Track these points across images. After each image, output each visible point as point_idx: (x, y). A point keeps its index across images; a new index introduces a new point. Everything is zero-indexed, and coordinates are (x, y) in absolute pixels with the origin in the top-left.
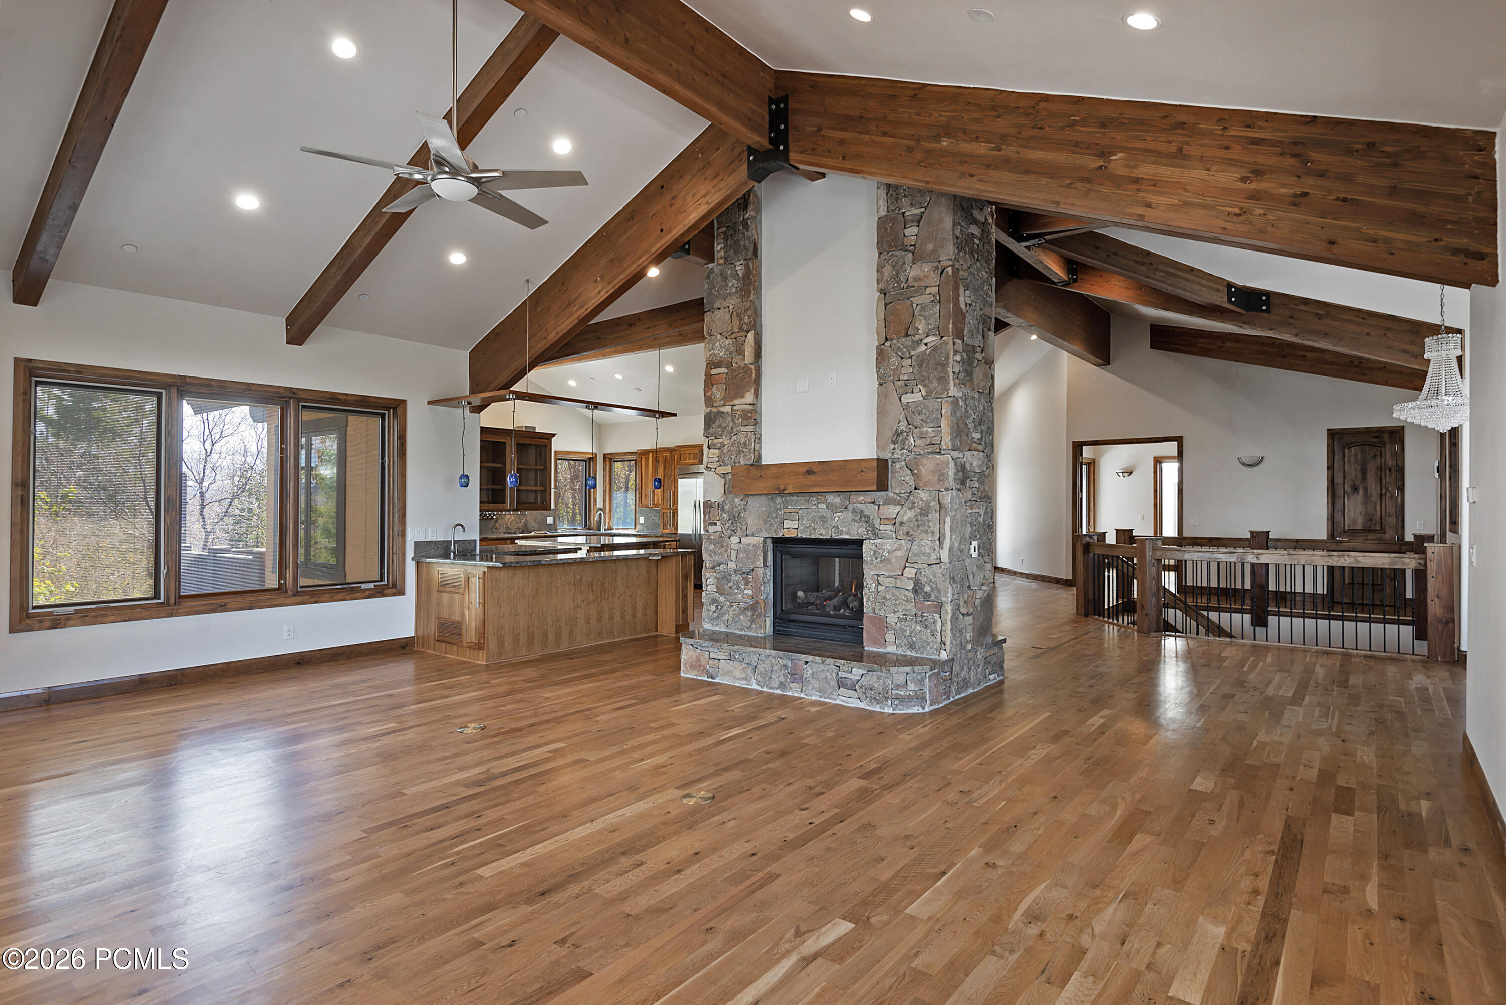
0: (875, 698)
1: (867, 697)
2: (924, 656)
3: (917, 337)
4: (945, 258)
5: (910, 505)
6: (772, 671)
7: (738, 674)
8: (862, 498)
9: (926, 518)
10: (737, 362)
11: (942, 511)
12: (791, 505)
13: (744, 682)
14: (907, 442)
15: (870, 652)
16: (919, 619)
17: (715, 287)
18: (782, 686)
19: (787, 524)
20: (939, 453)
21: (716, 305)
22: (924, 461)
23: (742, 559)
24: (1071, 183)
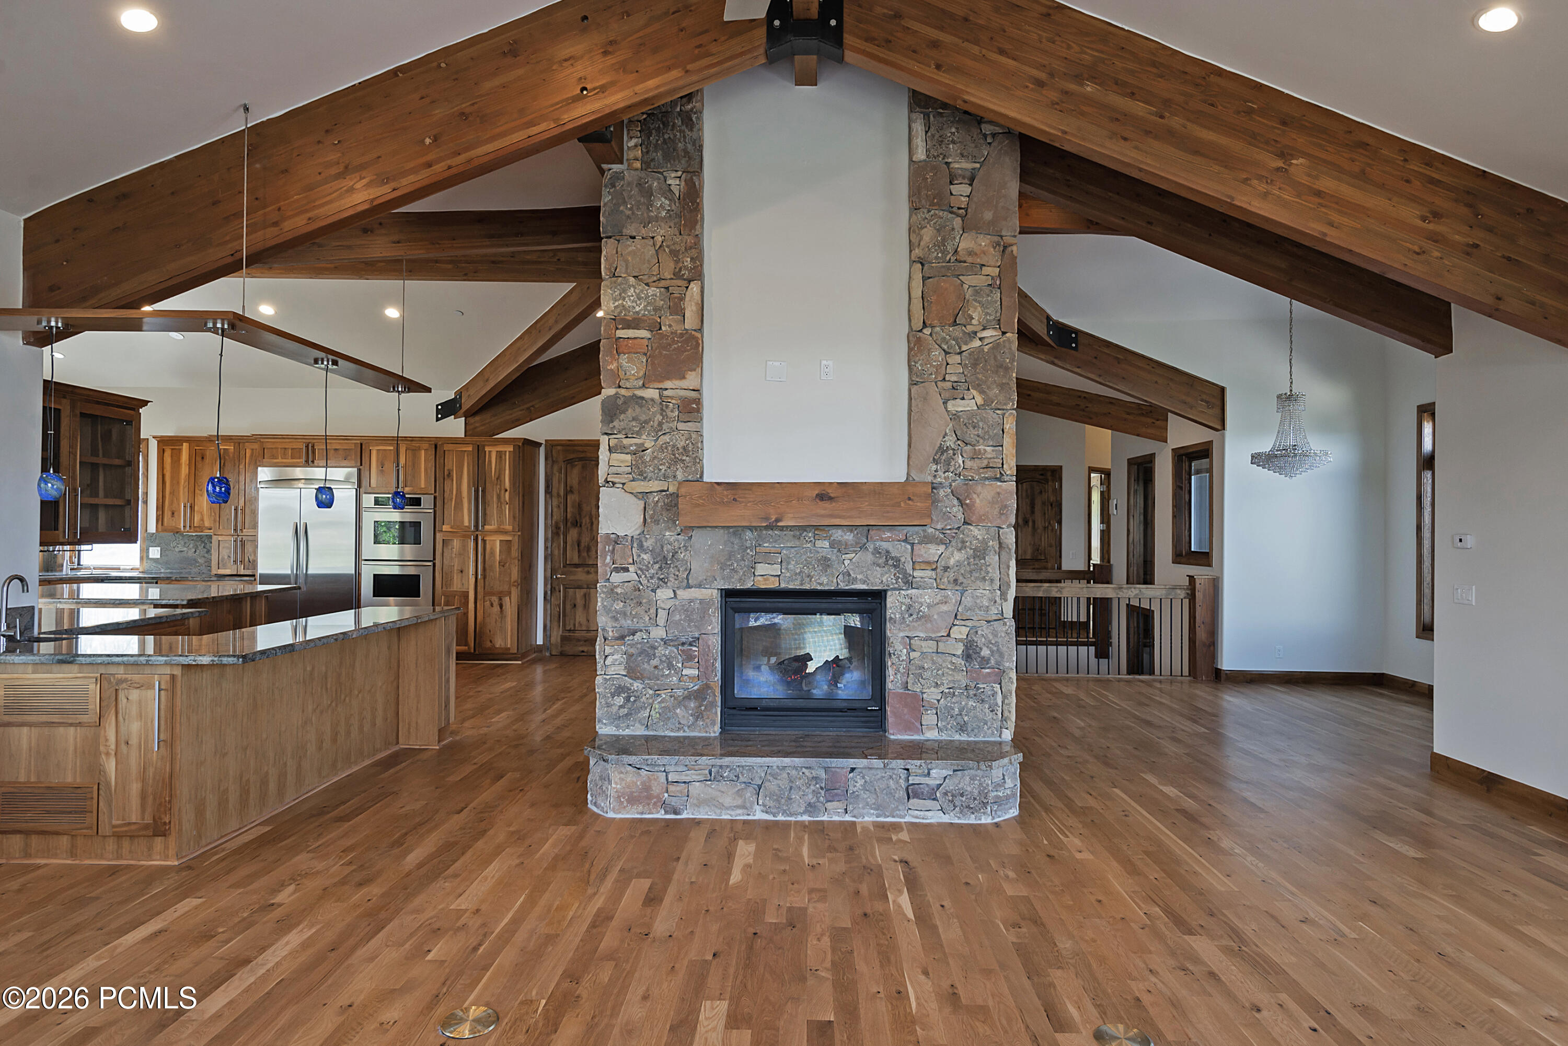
0: (968, 807)
1: (955, 807)
2: (981, 739)
3: (970, 329)
4: (1009, 234)
5: (960, 545)
6: (791, 788)
7: (728, 801)
8: (889, 534)
9: (983, 561)
10: (669, 323)
11: (1003, 554)
12: (769, 541)
13: (740, 811)
14: (953, 463)
15: (899, 742)
16: (971, 692)
17: (625, 203)
18: (811, 808)
19: (761, 569)
20: (999, 480)
21: (630, 230)
22: (979, 489)
23: (677, 623)
24: (1247, 179)
